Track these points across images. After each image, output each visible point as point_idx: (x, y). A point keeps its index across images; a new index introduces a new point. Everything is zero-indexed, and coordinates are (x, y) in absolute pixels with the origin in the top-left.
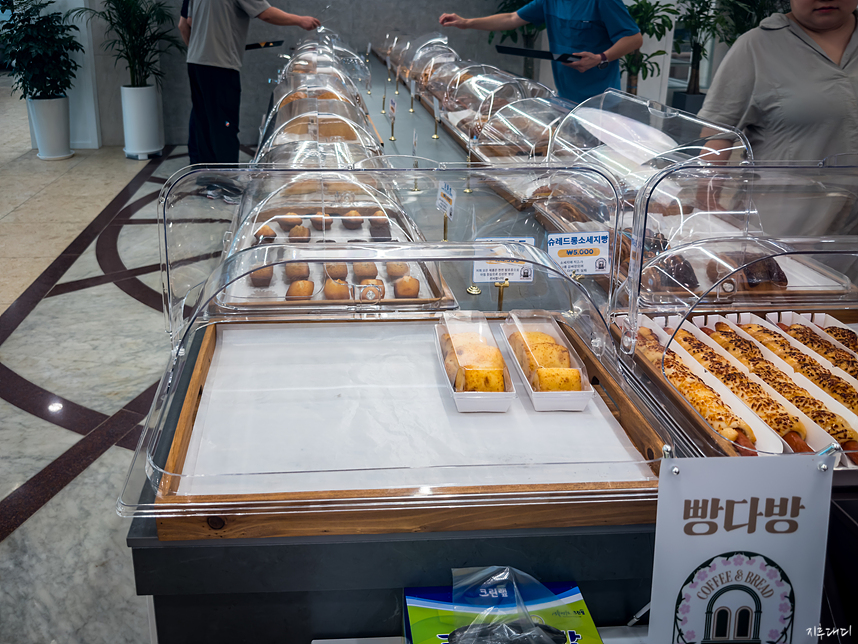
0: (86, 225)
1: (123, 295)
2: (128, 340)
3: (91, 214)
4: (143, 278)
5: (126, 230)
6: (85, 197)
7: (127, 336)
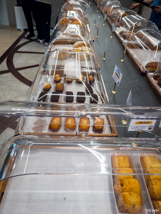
0: (4, 52)
1: (14, 77)
2: (14, 92)
3: (6, 49)
4: (20, 72)
5: (16, 55)
6: (4, 43)
7: (14, 91)
